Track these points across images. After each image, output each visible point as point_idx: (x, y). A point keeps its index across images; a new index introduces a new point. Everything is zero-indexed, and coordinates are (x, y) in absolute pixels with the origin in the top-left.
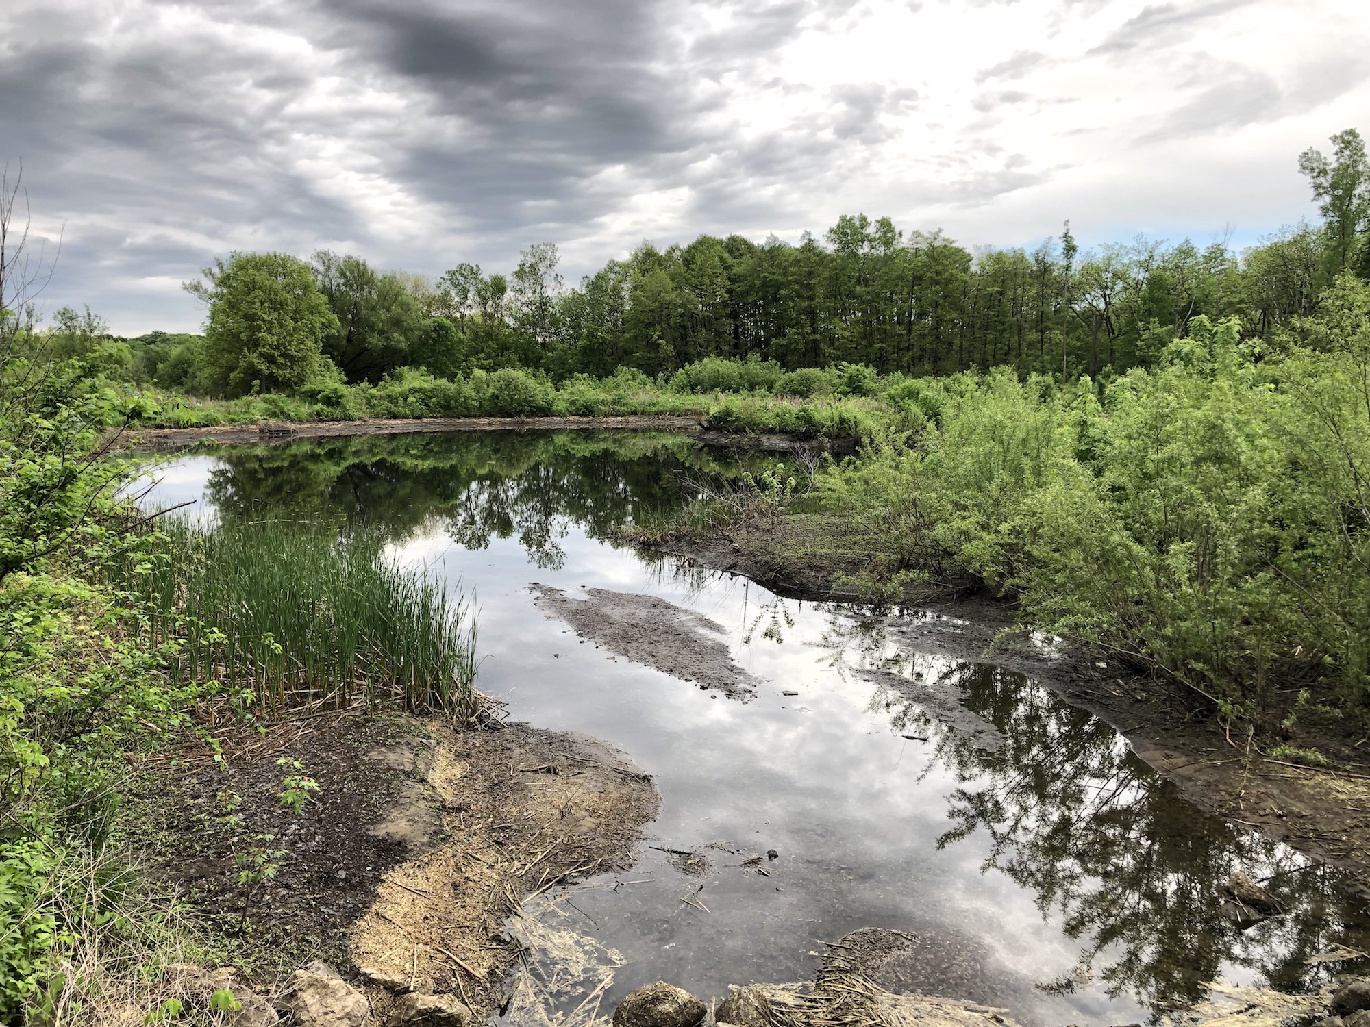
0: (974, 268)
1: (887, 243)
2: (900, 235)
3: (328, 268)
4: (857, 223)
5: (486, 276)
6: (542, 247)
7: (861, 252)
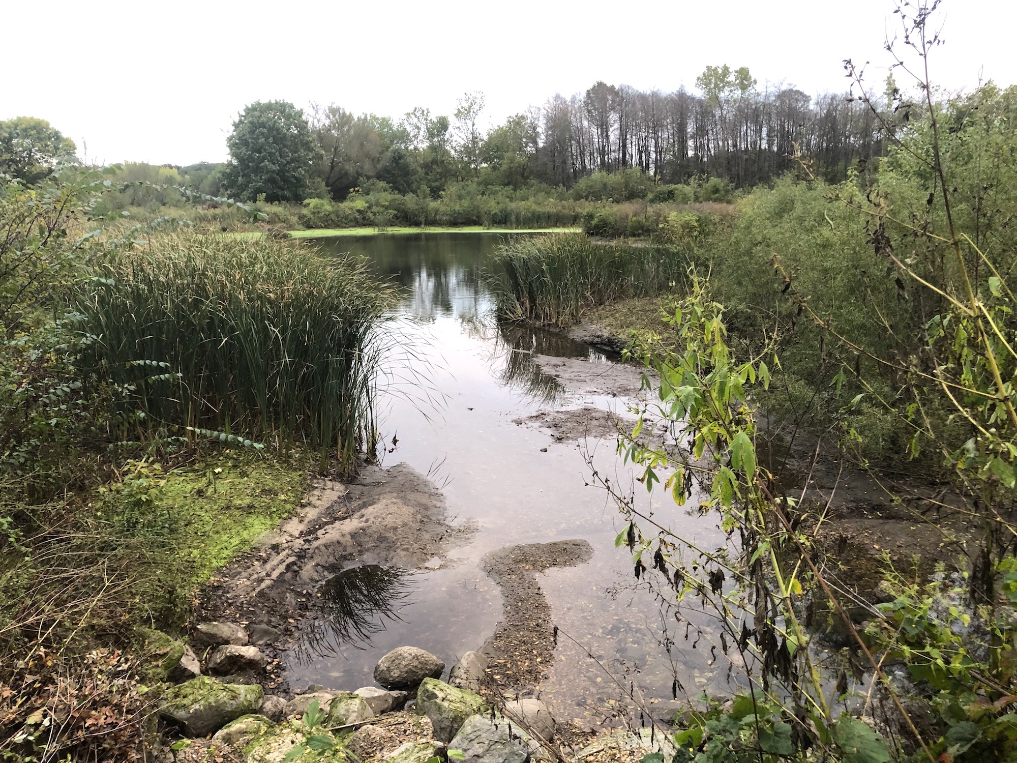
0: (812, 106)
1: (744, 88)
2: (755, 82)
3: (317, 112)
4: (720, 71)
5: (434, 117)
6: (474, 94)
7: (722, 95)
